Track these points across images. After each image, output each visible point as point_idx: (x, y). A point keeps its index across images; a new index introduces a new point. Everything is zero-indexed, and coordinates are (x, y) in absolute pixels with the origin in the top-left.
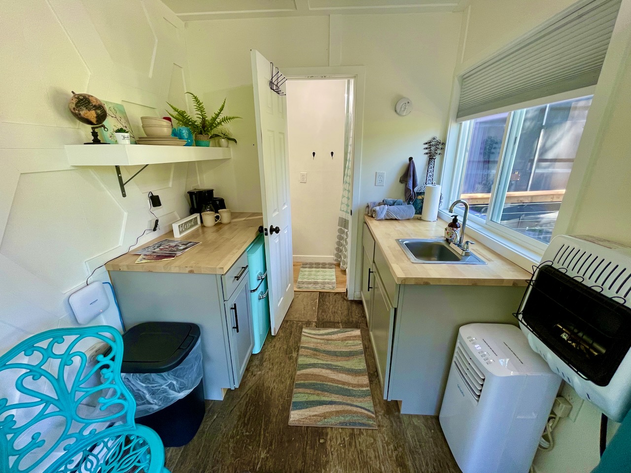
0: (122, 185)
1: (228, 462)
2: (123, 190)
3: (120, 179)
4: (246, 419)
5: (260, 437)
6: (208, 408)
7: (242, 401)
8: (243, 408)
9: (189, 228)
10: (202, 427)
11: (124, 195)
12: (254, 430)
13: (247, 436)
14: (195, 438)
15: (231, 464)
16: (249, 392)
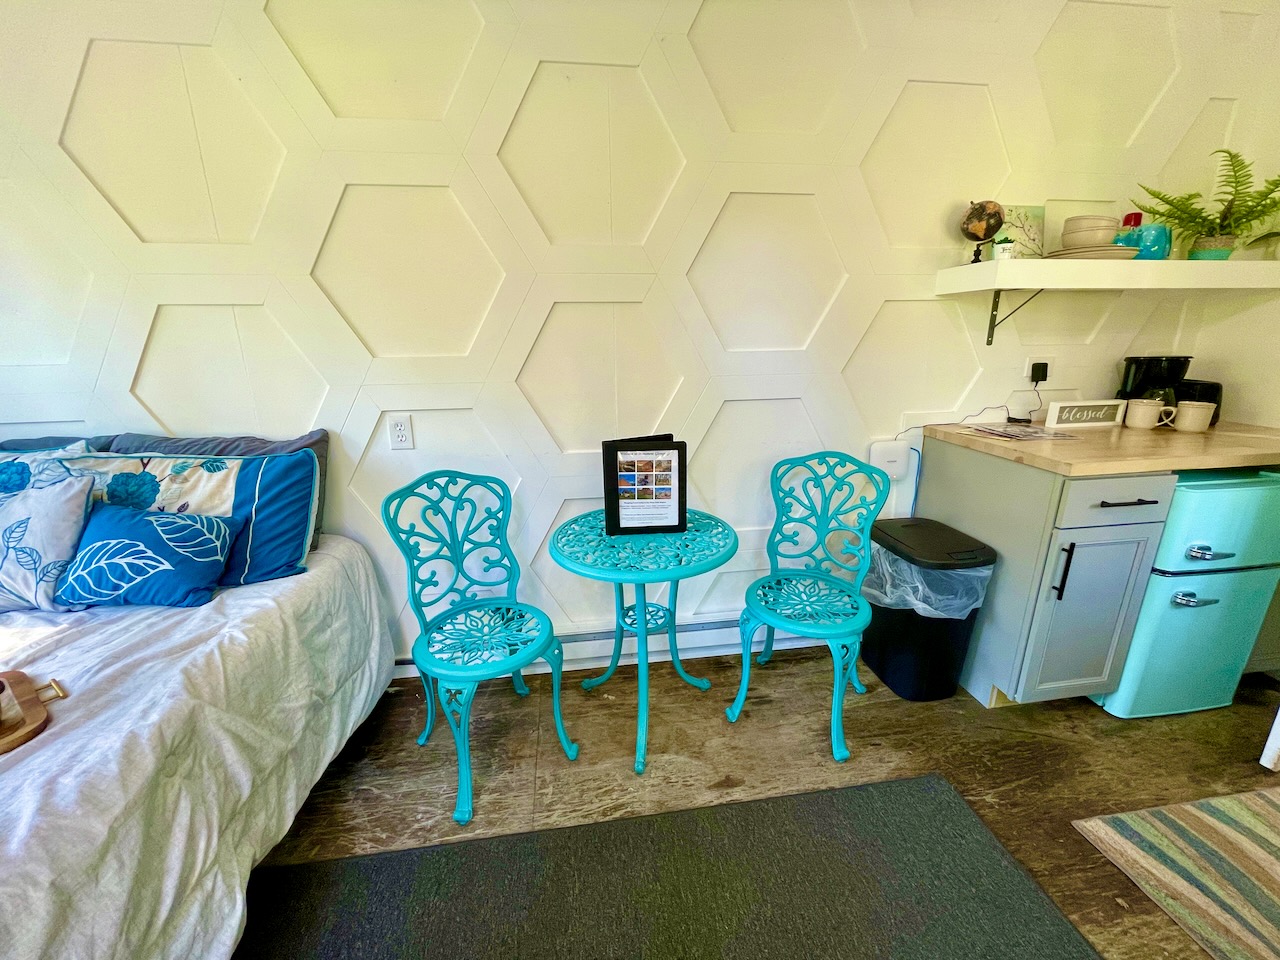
0: (993, 326)
1: (936, 756)
2: (991, 334)
3: (993, 318)
4: (1003, 752)
5: (1004, 783)
6: (959, 698)
7: (1018, 735)
8: (1011, 741)
9: (1085, 421)
10: (935, 703)
11: (989, 343)
12: (1003, 771)
13: (985, 765)
14: (919, 704)
15: (937, 760)
16: (1040, 738)
